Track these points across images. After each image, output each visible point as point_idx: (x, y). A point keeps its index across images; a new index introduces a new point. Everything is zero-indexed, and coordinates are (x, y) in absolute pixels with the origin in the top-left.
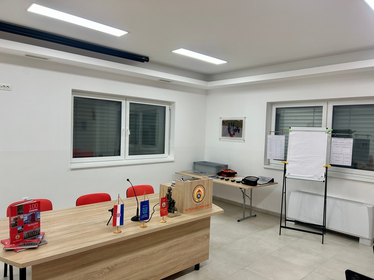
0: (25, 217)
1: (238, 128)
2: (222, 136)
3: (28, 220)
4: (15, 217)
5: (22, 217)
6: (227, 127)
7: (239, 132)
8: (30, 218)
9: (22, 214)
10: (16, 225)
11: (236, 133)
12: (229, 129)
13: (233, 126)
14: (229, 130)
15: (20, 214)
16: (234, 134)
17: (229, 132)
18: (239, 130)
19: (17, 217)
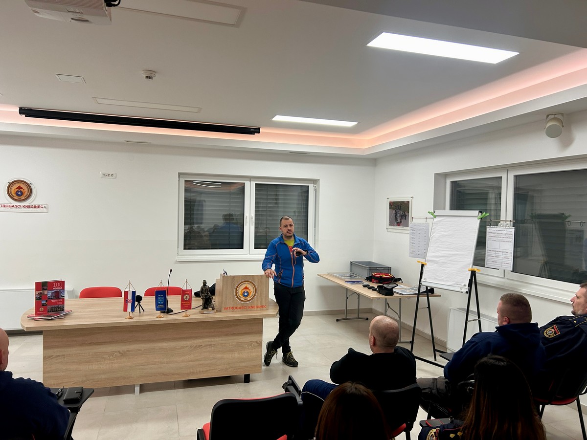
0: (49, 293)
1: (404, 213)
2: (389, 225)
3: (52, 296)
4: (39, 292)
5: (46, 292)
6: (394, 211)
7: (405, 219)
8: (54, 295)
9: (46, 290)
10: (41, 299)
11: (403, 221)
12: (396, 214)
13: (400, 210)
14: (396, 217)
15: (44, 289)
16: (401, 222)
17: (396, 219)
18: (406, 216)
19: (41, 292)
